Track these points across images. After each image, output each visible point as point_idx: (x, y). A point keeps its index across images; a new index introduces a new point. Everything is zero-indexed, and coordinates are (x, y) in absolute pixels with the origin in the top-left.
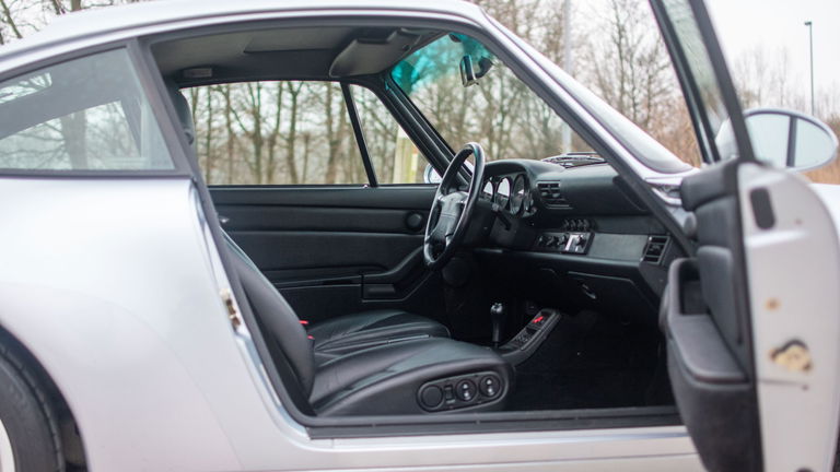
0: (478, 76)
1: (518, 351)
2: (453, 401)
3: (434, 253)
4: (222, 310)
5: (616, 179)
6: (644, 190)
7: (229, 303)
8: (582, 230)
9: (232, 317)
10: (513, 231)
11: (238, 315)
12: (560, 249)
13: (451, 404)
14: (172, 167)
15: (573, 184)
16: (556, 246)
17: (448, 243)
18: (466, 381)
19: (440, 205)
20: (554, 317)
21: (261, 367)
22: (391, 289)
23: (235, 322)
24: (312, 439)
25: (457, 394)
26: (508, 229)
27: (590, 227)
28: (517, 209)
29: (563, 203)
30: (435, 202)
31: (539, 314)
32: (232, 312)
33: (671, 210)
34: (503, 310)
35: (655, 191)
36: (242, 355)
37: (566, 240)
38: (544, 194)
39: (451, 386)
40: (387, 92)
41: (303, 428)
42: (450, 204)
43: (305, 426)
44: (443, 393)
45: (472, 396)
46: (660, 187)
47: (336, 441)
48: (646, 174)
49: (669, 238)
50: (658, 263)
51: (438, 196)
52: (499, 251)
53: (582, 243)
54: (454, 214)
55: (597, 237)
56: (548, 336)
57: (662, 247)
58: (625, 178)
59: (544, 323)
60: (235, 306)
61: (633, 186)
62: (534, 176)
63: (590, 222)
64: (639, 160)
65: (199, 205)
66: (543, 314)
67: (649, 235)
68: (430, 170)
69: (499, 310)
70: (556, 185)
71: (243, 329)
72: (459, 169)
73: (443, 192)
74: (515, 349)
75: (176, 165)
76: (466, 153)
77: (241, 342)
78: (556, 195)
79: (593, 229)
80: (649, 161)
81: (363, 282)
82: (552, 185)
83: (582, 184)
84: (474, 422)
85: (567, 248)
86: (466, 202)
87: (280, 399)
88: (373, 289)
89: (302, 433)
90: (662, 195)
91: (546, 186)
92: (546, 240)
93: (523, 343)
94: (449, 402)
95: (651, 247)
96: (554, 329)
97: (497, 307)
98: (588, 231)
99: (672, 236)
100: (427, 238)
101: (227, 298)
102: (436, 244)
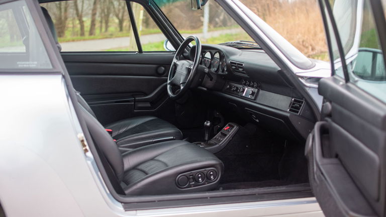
0: (202, 5)
1: (218, 145)
2: (193, 183)
3: (173, 91)
4: (79, 145)
5: (279, 71)
6: (294, 78)
7: (82, 141)
8: (253, 87)
9: (84, 148)
10: (214, 81)
11: (87, 147)
12: (240, 94)
13: (193, 185)
14: (51, 67)
15: (252, 66)
16: (237, 92)
17: (182, 88)
18: (200, 173)
19: (175, 65)
20: (235, 128)
21: (99, 173)
22: (149, 105)
23: (86, 151)
24: (126, 211)
25: (195, 179)
26: (211, 80)
27: (258, 86)
28: (216, 69)
29: (244, 73)
30: (173, 63)
31: (227, 125)
32: (84, 146)
33: (307, 89)
34: (211, 125)
35: (300, 79)
36: (90, 169)
37: (244, 90)
38: (234, 67)
39: (192, 175)
40: (150, 6)
41: (120, 204)
42: (182, 66)
43: (122, 203)
44: (189, 179)
45: (203, 180)
46: (302, 77)
47: (138, 211)
48: (295, 70)
49: (304, 101)
50: (298, 114)
51: (175, 60)
52: (205, 89)
53: (253, 94)
54: (185, 72)
55: (261, 92)
56: (232, 138)
57: (300, 106)
58: (285, 72)
59: (230, 131)
60: (86, 143)
61: (289, 76)
62: (228, 57)
63: (258, 84)
64: (292, 63)
65: (66, 89)
66: (229, 125)
67: (292, 97)
68: (167, 41)
69: (208, 124)
70: (242, 65)
71: (89, 154)
72: (186, 47)
73: (177, 59)
74: (216, 144)
75: (53, 66)
76: (190, 40)
77: (89, 162)
78: (240, 70)
79: (259, 88)
80: (297, 62)
81: (135, 101)
82: (239, 64)
83: (257, 67)
84: (207, 198)
85: (244, 95)
86: (192, 68)
87: (109, 189)
88: (140, 105)
89: (120, 207)
90: (303, 81)
91: (235, 64)
92: (231, 87)
93: (220, 141)
94: (191, 183)
95: (294, 104)
96: (235, 134)
97: (207, 123)
98: (256, 88)
99: (306, 100)
100: (169, 82)
101: (81, 139)
102: (175, 87)
